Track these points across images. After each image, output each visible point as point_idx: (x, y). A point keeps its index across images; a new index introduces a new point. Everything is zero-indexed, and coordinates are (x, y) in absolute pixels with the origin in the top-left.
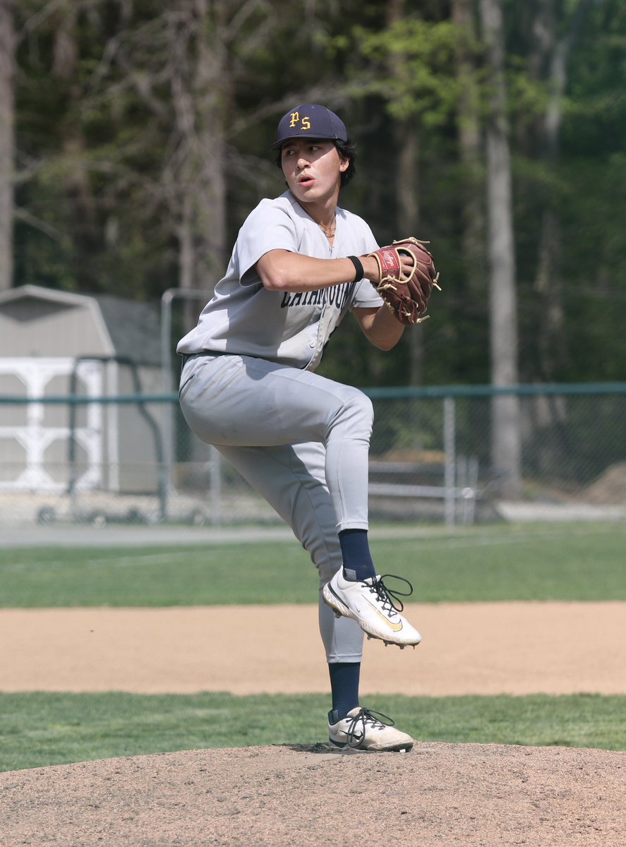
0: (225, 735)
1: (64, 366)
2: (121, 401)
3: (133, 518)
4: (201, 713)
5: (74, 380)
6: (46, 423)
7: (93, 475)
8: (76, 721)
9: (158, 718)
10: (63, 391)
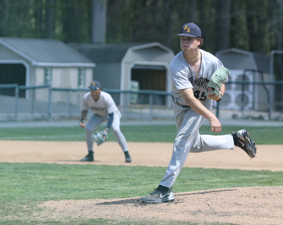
0: (264, 183)
1: (241, 72)
2: (259, 84)
3: (261, 118)
4: (260, 176)
5: (244, 77)
6: (236, 89)
7: (250, 105)
8: (222, 177)
9: (247, 177)
10: (241, 80)
